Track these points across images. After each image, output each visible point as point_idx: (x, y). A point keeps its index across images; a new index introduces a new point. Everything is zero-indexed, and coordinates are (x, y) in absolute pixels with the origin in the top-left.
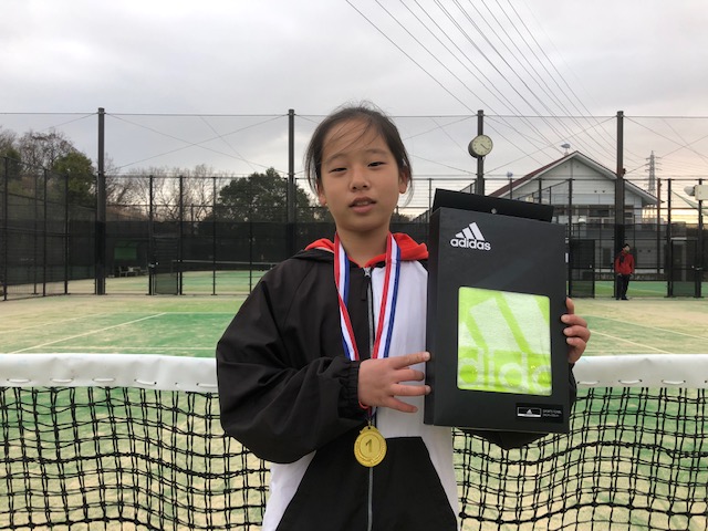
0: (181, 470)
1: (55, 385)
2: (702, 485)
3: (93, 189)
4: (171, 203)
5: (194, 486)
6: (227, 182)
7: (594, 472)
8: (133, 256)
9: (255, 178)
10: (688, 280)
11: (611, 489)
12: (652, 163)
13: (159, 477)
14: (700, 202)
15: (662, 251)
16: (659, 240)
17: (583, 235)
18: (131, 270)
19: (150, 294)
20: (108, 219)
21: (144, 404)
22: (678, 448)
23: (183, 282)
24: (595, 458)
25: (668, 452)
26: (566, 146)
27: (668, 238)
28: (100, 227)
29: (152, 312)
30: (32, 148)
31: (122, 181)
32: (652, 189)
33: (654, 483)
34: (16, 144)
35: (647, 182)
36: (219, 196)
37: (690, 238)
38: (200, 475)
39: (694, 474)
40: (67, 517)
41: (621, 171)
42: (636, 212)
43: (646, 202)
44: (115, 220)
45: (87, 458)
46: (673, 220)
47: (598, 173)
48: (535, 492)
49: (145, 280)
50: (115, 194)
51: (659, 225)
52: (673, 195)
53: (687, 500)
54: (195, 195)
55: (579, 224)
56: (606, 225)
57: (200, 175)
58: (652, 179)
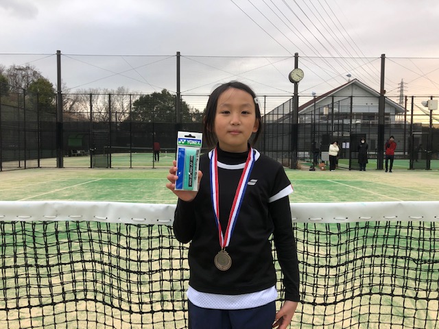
0: (123, 270)
1: (46, 220)
2: (435, 281)
3: (54, 102)
4: (103, 111)
5: (131, 279)
6: (138, 98)
7: (370, 274)
8: (80, 143)
9: (155, 95)
10: (422, 159)
11: (380, 284)
12: (402, 87)
13: (110, 274)
14: (431, 111)
15: (407, 141)
16: (405, 134)
17: (359, 131)
18: (79, 152)
19: (91, 167)
20: (64, 121)
21: (100, 231)
22: (420, 258)
23: (112, 160)
24: (370, 265)
25: (414, 260)
26: (349, 76)
27: (411, 133)
28: (60, 125)
29: (93, 178)
30: (15, 76)
31: (72, 97)
32: (401, 103)
33: (406, 280)
34: (5, 73)
35: (399, 98)
36: (132, 106)
37: (424, 133)
38: (134, 272)
39: (430, 274)
40: (53, 300)
41: (383, 91)
42: (391, 117)
43: (398, 111)
44: (68, 121)
45: (65, 264)
46: (414, 122)
47: (368, 92)
48: (336, 285)
49: (88, 159)
50: (68, 105)
51: (405, 125)
52: (414, 107)
53: (426, 290)
54: (117, 106)
55: (356, 124)
56: (373, 125)
57: (121, 93)
58: (401, 96)
